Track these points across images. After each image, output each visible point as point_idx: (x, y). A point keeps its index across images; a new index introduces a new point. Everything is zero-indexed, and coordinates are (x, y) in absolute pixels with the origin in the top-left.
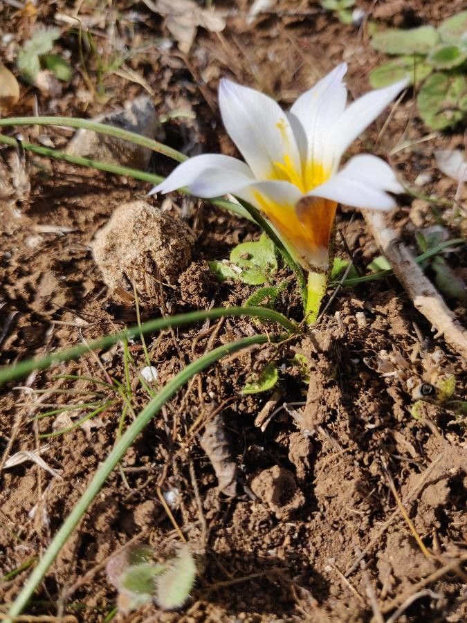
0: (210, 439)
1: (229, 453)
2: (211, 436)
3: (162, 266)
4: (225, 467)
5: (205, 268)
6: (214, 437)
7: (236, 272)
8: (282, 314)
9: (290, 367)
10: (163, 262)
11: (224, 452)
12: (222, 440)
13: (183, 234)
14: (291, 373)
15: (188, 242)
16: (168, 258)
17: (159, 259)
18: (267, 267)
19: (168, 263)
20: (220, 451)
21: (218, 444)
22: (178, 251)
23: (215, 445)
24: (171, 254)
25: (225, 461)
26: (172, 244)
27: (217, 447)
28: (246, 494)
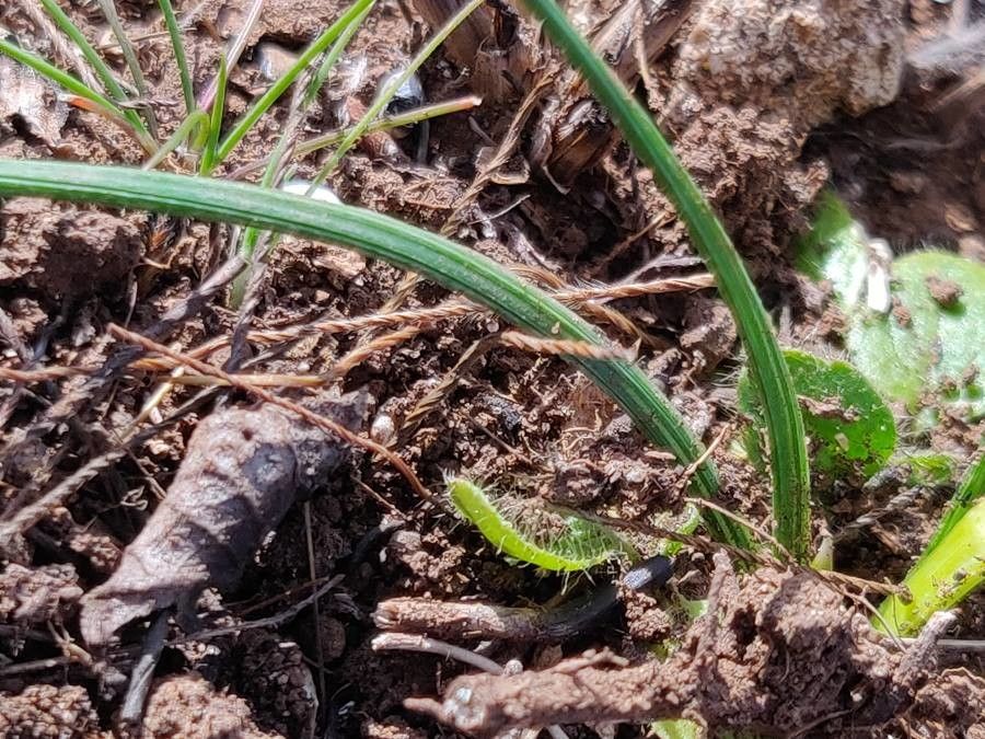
0: (234, 437)
1: (229, 531)
2: (248, 435)
3: (701, 38)
4: (175, 546)
5: (803, 185)
6: (248, 448)
7: (863, 295)
8: (807, 440)
9: (652, 601)
10: (718, 30)
11: (221, 511)
12: (254, 481)
13: (862, 40)
14: (633, 611)
15: (846, 75)
16: (743, 35)
17: (719, 10)
18: (955, 375)
19: (726, 46)
20: (218, 495)
21: (234, 473)
22: (791, 54)
23: (226, 464)
24: (763, 36)
25: (197, 531)
26: (798, 13)
27: (223, 478)
28: (129, 675)
